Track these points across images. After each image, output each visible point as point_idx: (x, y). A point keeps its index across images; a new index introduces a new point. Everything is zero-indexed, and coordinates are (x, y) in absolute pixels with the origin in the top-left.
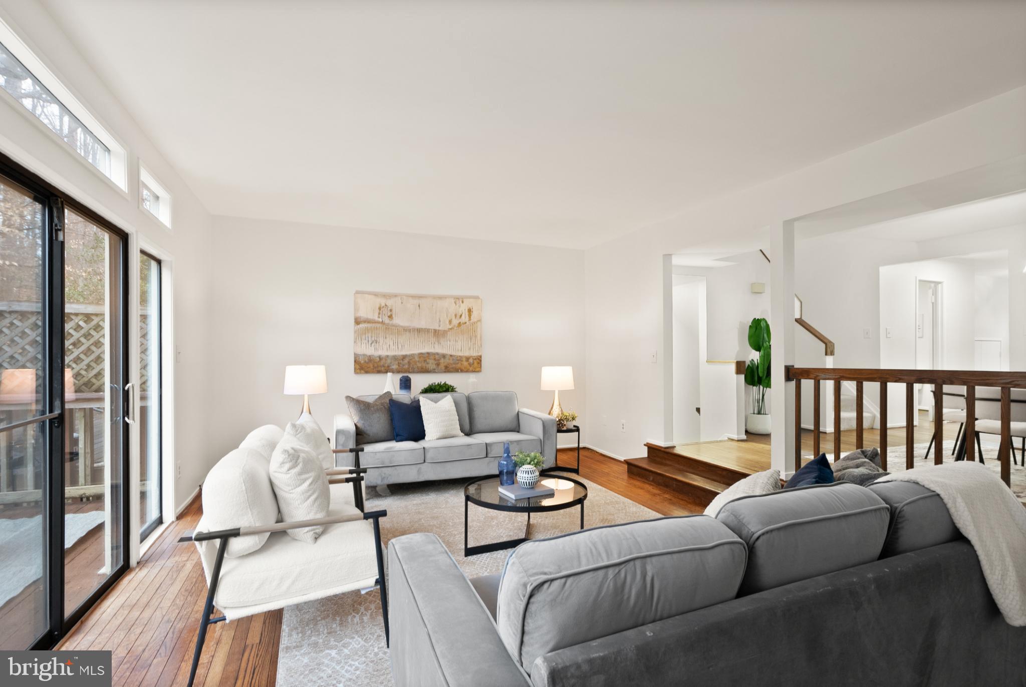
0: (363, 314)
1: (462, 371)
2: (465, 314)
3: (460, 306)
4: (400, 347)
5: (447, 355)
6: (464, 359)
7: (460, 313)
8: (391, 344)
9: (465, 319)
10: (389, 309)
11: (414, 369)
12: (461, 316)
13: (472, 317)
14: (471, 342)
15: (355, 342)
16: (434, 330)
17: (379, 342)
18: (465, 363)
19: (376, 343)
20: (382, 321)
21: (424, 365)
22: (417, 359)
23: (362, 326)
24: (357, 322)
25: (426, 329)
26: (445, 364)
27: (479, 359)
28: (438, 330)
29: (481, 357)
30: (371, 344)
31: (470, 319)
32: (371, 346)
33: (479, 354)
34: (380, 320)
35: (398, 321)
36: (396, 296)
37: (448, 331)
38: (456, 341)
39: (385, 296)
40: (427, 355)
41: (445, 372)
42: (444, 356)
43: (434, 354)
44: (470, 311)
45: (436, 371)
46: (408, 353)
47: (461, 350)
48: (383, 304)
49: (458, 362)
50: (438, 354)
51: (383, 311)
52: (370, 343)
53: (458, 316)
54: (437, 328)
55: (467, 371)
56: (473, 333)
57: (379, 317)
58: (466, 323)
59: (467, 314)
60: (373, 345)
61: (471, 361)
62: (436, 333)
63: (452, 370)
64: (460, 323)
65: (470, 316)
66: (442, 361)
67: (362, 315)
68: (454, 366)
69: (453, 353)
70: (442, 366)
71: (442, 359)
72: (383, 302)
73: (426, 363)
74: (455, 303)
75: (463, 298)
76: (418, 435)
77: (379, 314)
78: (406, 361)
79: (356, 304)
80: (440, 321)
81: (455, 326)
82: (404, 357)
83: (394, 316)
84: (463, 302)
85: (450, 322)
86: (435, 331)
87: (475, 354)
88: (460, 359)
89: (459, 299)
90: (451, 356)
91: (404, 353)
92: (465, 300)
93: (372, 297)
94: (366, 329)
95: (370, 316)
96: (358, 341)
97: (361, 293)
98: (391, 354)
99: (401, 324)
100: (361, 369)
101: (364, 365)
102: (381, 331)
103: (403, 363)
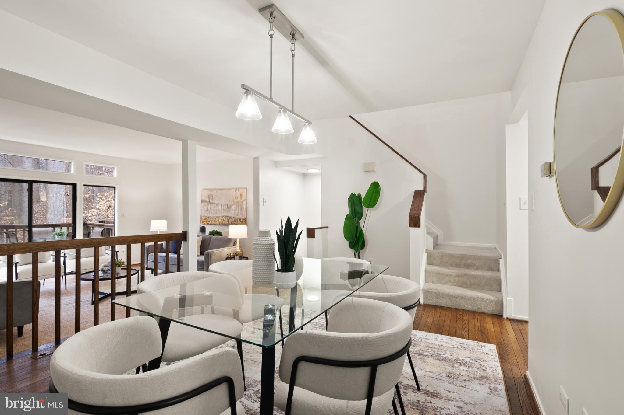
0: (203, 199)
2: (239, 197)
3: (237, 193)
4: (215, 213)
5: (232, 217)
6: (239, 220)
7: (237, 196)
8: (212, 212)
10: (212, 196)
13: (242, 198)
14: (242, 211)
19: (208, 211)
22: (221, 218)
23: (203, 204)
24: (202, 201)
25: (224, 204)
27: (245, 220)
31: (241, 199)
32: (206, 213)
33: (246, 217)
34: (209, 201)
35: (215, 201)
36: (214, 190)
37: (233, 205)
38: (236, 210)
39: (211, 190)
40: (224, 217)
44: (241, 195)
45: (228, 225)
47: (238, 215)
48: (210, 194)
49: (236, 221)
50: (228, 216)
51: (210, 197)
52: (205, 211)
53: (237, 198)
56: (242, 206)
58: (239, 201)
61: (241, 220)
63: (234, 224)
64: (237, 201)
65: (241, 197)
66: (230, 220)
69: (235, 216)
70: (230, 223)
72: (209, 192)
73: (224, 221)
74: (235, 191)
75: (238, 189)
79: (202, 194)
80: (229, 200)
81: (235, 203)
82: (217, 217)
84: (238, 191)
85: (233, 201)
86: (228, 205)
87: (243, 217)
88: (237, 219)
89: (236, 189)
90: (234, 218)
92: (239, 190)
93: (206, 191)
94: (204, 205)
95: (206, 200)
96: (202, 211)
97: (204, 189)
98: (212, 216)
99: (216, 202)
100: (203, 222)
101: (204, 220)
102: (209, 206)
103: (216, 220)
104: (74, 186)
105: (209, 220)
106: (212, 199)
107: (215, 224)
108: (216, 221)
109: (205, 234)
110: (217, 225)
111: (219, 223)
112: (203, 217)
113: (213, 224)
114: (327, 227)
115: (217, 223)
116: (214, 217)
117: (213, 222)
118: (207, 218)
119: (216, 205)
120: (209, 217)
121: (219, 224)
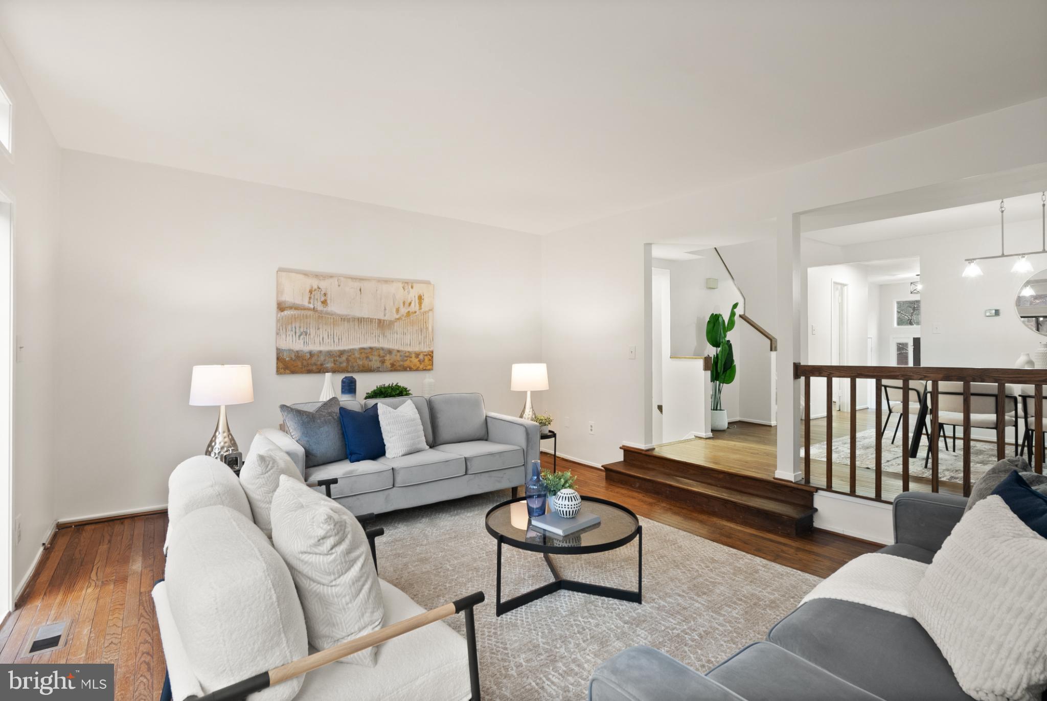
0: (289, 297)
1: (411, 369)
2: (415, 302)
3: (409, 292)
4: (336, 340)
5: (394, 350)
6: (413, 356)
7: (409, 300)
8: (326, 337)
9: (414, 307)
10: (323, 293)
11: (354, 367)
12: (410, 304)
13: (422, 307)
14: (421, 335)
15: (277, 334)
16: (378, 320)
17: (310, 334)
18: (415, 361)
19: (306, 335)
20: (314, 308)
21: (366, 362)
22: (357, 355)
23: (287, 313)
24: (281, 307)
25: (368, 318)
26: (391, 362)
27: (430, 355)
28: (384, 320)
29: (432, 352)
30: (299, 336)
31: (420, 309)
32: (299, 339)
33: (431, 349)
34: (311, 306)
35: (334, 308)
36: (331, 277)
37: (395, 322)
38: (404, 334)
39: (317, 276)
40: (370, 350)
41: (391, 371)
42: (390, 352)
43: (378, 349)
44: (420, 298)
45: (380, 369)
46: (347, 348)
47: (410, 345)
48: (315, 287)
49: (406, 359)
50: (383, 349)
51: (314, 295)
52: (297, 335)
53: (407, 304)
54: (382, 318)
55: (417, 370)
56: (423, 325)
57: (310, 303)
58: (416, 312)
59: (417, 301)
60: (302, 337)
61: (421, 357)
62: (381, 324)
63: (399, 368)
64: (409, 312)
65: (420, 304)
66: (388, 357)
67: (287, 299)
68: (402, 363)
69: (401, 348)
70: (388, 364)
71: (388, 355)
72: (315, 283)
73: (368, 360)
74: (404, 288)
75: (412, 283)
76: (377, 451)
77: (310, 298)
78: (344, 358)
79: (278, 284)
80: (385, 309)
81: (403, 315)
82: (342, 353)
83: (328, 302)
84: (412, 287)
85: (398, 311)
86: (380, 321)
87: (426, 349)
88: (408, 355)
89: (407, 283)
90: (398, 351)
91: (341, 348)
92: (415, 285)
93: (301, 277)
94: (292, 318)
95: (298, 301)
96: (282, 334)
97: (286, 271)
98: (323, 348)
99: (340, 312)
101: (290, 363)
102: (311, 321)
103: (339, 360)
105: (310, 361)
106: (325, 303)
112: (285, 353)
115: (344, 366)
116: (330, 351)
118: (304, 356)
119: (339, 319)
120: (311, 353)
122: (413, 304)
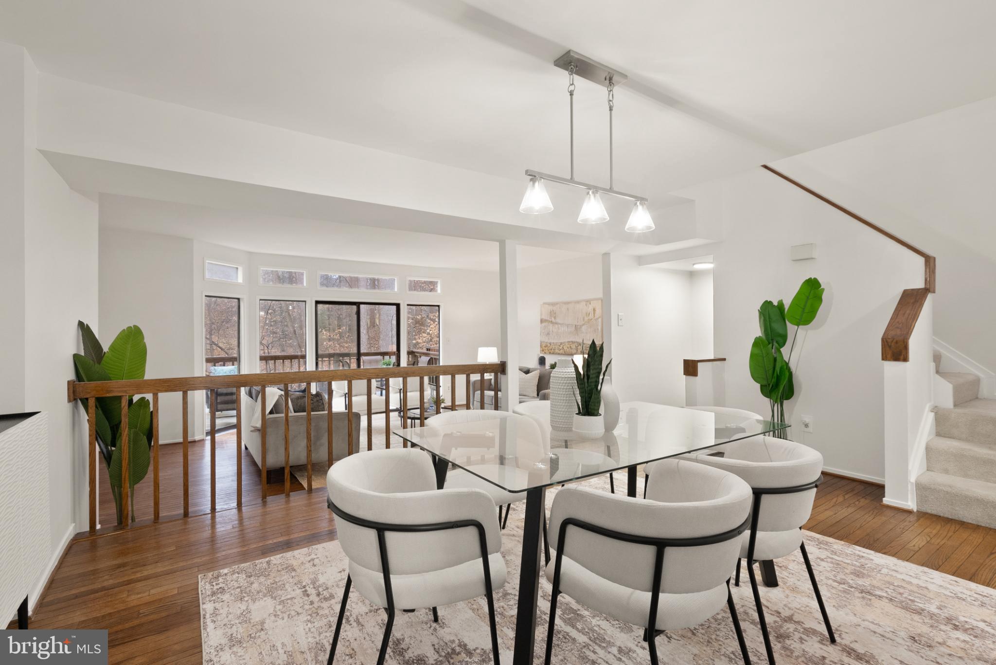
0: (544, 317)
2: (592, 313)
3: (588, 307)
4: (559, 337)
5: (582, 343)
7: (589, 312)
8: (555, 335)
10: (554, 312)
13: (596, 315)
14: (595, 333)
19: (549, 335)
21: (570, 350)
22: (567, 345)
23: (544, 324)
24: (542, 321)
25: (571, 325)
26: (581, 350)
31: (594, 317)
32: (547, 337)
34: (551, 320)
35: (558, 320)
36: (557, 304)
37: (582, 326)
38: (587, 333)
39: (553, 304)
40: (571, 343)
42: (580, 344)
43: (575, 343)
44: (594, 310)
46: (562, 341)
48: (552, 310)
50: (577, 342)
51: (552, 314)
53: (588, 314)
54: (577, 324)
56: (596, 327)
57: (550, 318)
58: (592, 319)
62: (576, 328)
64: (589, 319)
65: (594, 313)
71: (579, 346)
72: (551, 308)
73: (571, 348)
74: (585, 305)
77: (550, 316)
79: (541, 310)
80: (578, 319)
81: (586, 322)
82: (561, 343)
85: (584, 320)
86: (576, 326)
89: (588, 301)
92: (591, 302)
93: (547, 306)
94: (545, 326)
95: (546, 318)
96: (542, 334)
97: (545, 303)
98: (555, 341)
99: (560, 322)
100: (543, 351)
101: (544, 348)
102: (551, 327)
103: (560, 348)
104: (398, 306)
105: (550, 348)
106: (555, 318)
107: (559, 354)
108: (561, 350)
109: (545, 367)
110: (562, 354)
111: (565, 352)
112: (543, 343)
113: (556, 354)
114: (724, 360)
115: (562, 351)
116: (557, 343)
117: (557, 351)
118: (549, 345)
119: (560, 325)
120: (550, 344)
121: (563, 353)
122: (590, 315)
